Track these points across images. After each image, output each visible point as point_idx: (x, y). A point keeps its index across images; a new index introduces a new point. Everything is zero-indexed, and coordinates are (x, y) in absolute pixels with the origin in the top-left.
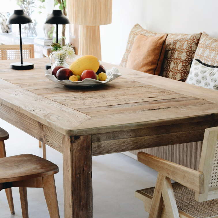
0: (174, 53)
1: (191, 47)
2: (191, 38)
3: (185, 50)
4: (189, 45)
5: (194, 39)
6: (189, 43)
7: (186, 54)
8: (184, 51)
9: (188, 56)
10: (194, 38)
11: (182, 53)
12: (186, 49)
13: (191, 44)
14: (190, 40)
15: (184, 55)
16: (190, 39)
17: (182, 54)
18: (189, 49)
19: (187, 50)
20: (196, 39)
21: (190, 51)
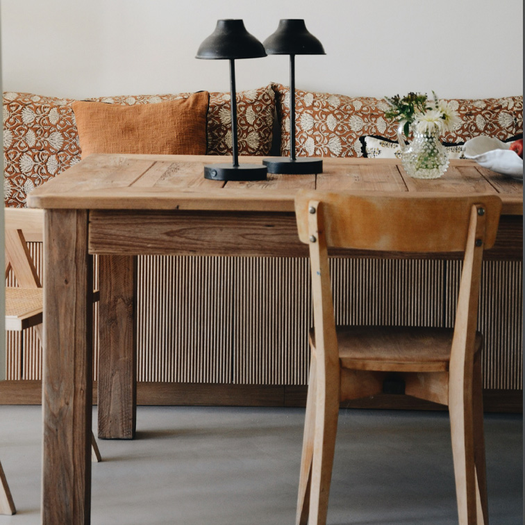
0: (224, 136)
1: (264, 118)
2: (259, 99)
3: (253, 126)
4: (259, 115)
5: (267, 100)
6: (258, 109)
7: (257, 134)
8: (251, 128)
9: (262, 138)
10: (266, 97)
11: (248, 133)
12: (255, 122)
13: (264, 112)
14: (257, 103)
15: (255, 137)
16: (256, 100)
17: (249, 137)
18: (261, 123)
19: (259, 125)
20: (270, 98)
21: (264, 126)
